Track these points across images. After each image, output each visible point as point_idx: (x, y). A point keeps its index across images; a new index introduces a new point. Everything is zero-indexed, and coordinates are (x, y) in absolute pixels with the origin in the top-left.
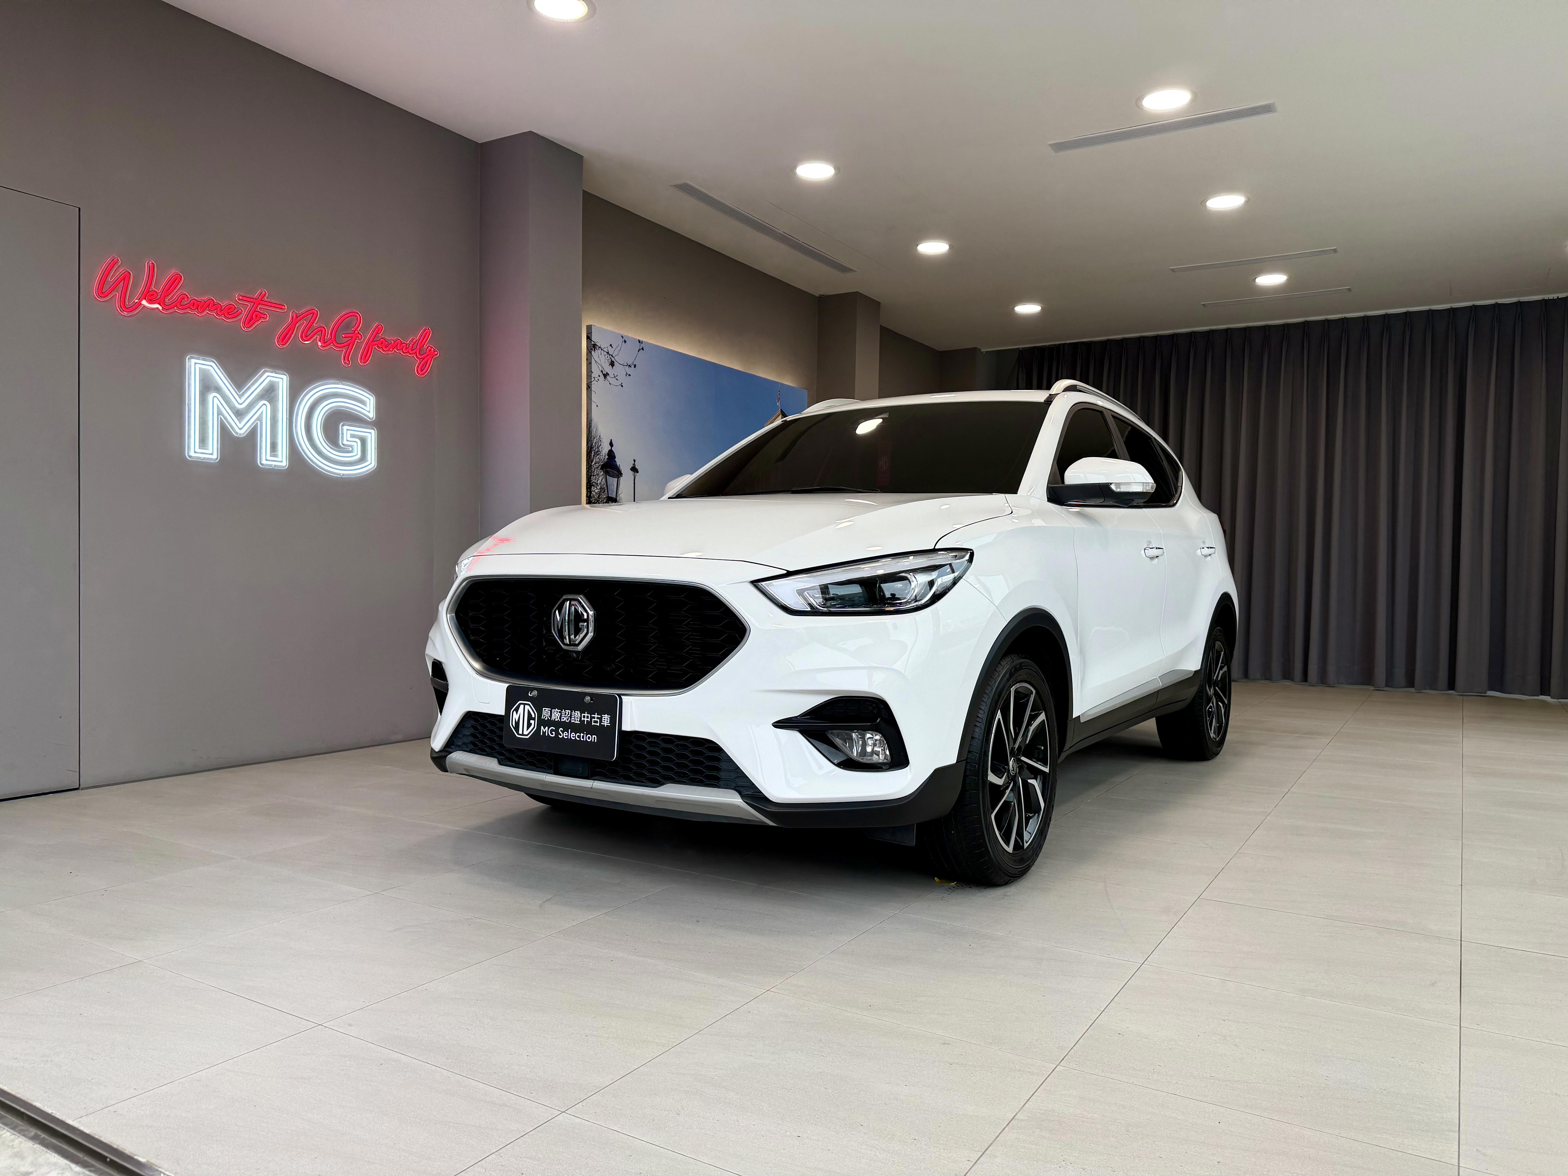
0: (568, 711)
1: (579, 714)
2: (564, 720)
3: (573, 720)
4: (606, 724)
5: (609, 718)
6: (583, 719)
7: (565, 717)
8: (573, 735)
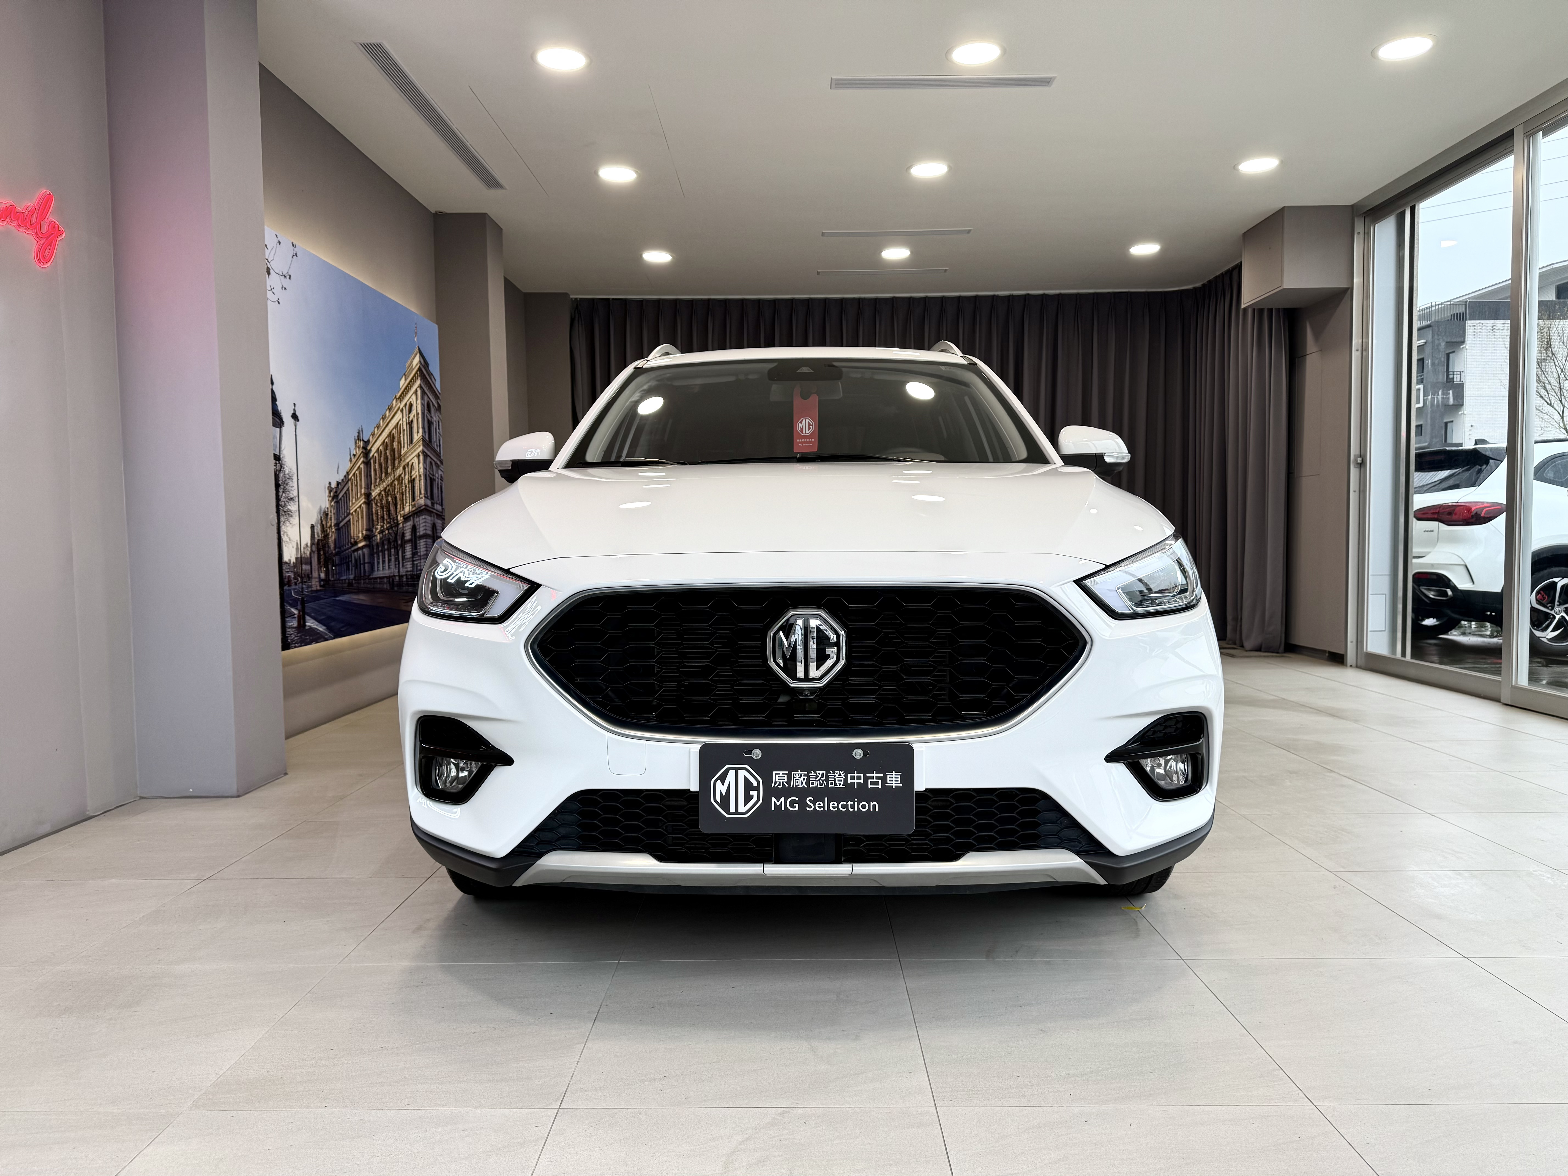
0: (821, 772)
1: (843, 776)
2: (814, 786)
3: (832, 784)
4: (894, 785)
5: (896, 776)
6: (849, 781)
7: (816, 781)
8: (834, 804)
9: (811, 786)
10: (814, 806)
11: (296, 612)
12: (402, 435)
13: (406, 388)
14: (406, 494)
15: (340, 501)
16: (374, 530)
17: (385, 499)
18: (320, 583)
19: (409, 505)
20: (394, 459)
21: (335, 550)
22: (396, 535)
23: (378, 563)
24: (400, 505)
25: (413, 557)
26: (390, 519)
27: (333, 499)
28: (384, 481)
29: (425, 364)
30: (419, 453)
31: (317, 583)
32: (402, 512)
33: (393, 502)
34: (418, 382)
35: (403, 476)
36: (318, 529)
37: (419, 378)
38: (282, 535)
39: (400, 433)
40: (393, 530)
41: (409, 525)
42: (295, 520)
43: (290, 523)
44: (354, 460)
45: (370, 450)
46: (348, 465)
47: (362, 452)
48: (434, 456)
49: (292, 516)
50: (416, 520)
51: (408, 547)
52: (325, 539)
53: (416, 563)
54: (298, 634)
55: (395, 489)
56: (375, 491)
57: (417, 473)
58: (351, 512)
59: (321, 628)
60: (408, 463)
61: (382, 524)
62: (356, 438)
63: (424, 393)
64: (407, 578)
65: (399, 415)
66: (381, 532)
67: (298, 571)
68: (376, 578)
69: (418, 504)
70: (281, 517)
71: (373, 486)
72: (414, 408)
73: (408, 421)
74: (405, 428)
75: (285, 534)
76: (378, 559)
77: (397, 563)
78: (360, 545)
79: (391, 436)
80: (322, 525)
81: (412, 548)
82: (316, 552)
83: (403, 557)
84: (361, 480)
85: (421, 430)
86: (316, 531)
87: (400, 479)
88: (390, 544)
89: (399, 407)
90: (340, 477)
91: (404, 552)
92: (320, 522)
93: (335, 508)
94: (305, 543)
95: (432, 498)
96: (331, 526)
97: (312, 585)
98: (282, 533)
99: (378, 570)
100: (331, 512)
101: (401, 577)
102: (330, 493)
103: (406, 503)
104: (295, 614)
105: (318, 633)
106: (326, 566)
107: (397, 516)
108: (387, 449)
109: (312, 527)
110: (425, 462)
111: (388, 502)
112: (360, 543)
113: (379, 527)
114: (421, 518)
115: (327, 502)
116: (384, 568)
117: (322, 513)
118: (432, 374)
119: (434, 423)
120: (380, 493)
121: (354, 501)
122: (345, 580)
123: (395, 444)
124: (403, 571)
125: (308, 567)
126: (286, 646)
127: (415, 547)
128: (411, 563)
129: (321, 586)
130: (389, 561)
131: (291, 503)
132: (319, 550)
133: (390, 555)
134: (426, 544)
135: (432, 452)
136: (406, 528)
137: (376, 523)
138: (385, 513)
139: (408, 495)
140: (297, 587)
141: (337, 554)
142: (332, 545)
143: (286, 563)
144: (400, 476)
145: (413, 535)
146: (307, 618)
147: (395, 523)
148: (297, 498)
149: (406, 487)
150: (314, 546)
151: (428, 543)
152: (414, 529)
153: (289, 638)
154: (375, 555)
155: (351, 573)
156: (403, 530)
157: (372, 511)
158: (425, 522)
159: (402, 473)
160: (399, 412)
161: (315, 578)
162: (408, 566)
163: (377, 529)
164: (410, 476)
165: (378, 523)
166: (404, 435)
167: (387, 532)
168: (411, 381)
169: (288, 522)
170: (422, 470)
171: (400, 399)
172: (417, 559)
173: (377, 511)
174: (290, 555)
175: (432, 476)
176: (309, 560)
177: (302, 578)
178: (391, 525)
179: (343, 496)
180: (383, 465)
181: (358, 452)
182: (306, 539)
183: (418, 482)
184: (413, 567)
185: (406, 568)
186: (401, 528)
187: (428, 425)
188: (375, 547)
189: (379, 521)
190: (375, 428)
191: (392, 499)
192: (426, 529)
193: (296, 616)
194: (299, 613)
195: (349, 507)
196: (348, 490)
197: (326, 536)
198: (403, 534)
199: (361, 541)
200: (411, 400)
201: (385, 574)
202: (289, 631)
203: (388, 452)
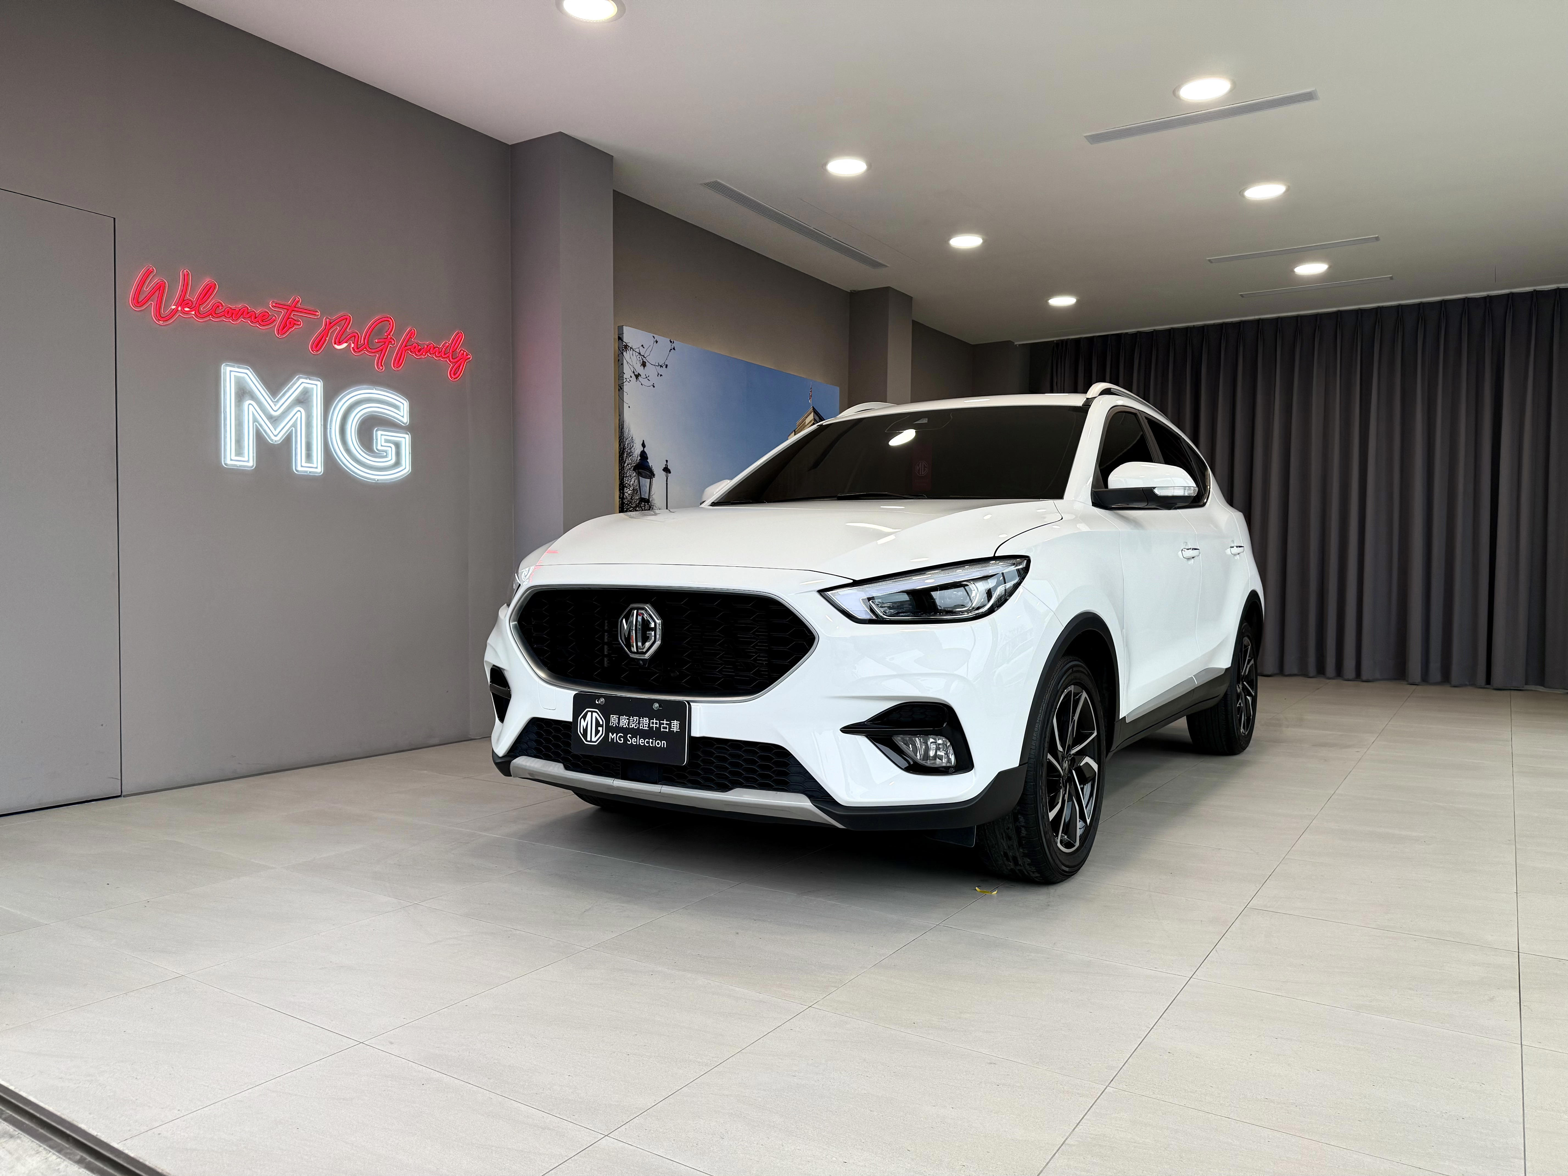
0: (636, 718)
1: (648, 720)
2: (632, 727)
3: (641, 726)
4: (675, 730)
5: (678, 724)
6: (651, 725)
7: (633, 723)
8: (642, 741)
9: (630, 727)
10: (633, 741)
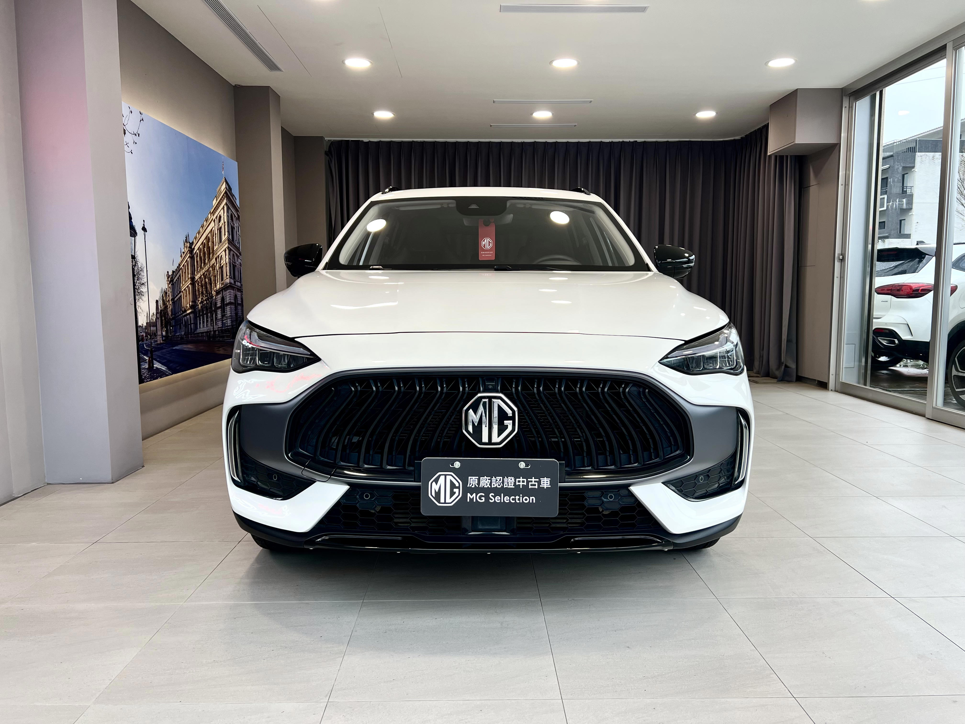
11: (147, 358)
12: (214, 237)
13: (217, 206)
14: (217, 277)
15: (175, 284)
16: (197, 301)
17: (204, 280)
18: (163, 338)
19: (220, 284)
20: (209, 254)
21: (172, 316)
22: (211, 304)
23: (200, 323)
24: (214, 284)
25: (222, 318)
26: (207, 293)
27: (170, 283)
28: (203, 269)
29: (229, 189)
30: (225, 249)
31: (161, 339)
32: (215, 289)
33: (209, 282)
34: (225, 201)
35: (215, 264)
36: (161, 303)
37: (225, 198)
38: (137, 308)
39: (214, 236)
40: (210, 301)
41: (220, 296)
42: (145, 298)
43: (143, 300)
44: (183, 256)
45: (194, 248)
46: (180, 259)
47: (189, 250)
48: (235, 250)
49: (143, 295)
50: (224, 293)
51: (219, 312)
52: (165, 310)
53: (224, 322)
54: (148, 372)
55: (210, 273)
56: (198, 276)
57: (225, 262)
58: (182, 290)
59: (164, 368)
60: (219, 255)
61: (202, 297)
62: (185, 241)
63: (228, 208)
64: (218, 332)
65: (212, 224)
66: (202, 302)
67: (148, 331)
68: (199, 333)
69: (225, 282)
70: (136, 296)
71: (196, 272)
72: (222, 218)
73: (218, 228)
74: (216, 232)
75: (139, 307)
76: (200, 320)
77: (212, 322)
78: (188, 312)
79: (207, 238)
80: (163, 300)
81: (222, 312)
82: (160, 318)
83: (216, 318)
84: (188, 269)
85: (227, 233)
86: (159, 304)
87: (213, 267)
88: (208, 310)
89: (213, 219)
90: (174, 268)
91: (216, 315)
92: (162, 298)
93: (172, 288)
94: (153, 313)
95: (234, 278)
96: (169, 300)
97: (157, 340)
98: (137, 307)
99: (200, 328)
100: (169, 291)
101: (215, 331)
102: (168, 278)
103: (218, 282)
104: (146, 360)
105: (162, 372)
106: (166, 327)
107: (212, 292)
108: (205, 247)
109: (157, 301)
110: (229, 254)
111: (205, 282)
112: (188, 310)
113: (200, 299)
114: (227, 292)
115: (167, 285)
116: (204, 326)
117: (163, 292)
118: (234, 195)
119: (236, 227)
120: (201, 276)
121: (184, 283)
122: (179, 335)
123: (210, 244)
124: (216, 328)
125: (155, 328)
126: (141, 381)
127: (223, 311)
128: (221, 322)
129: (163, 340)
130: (207, 321)
131: (143, 287)
132: (161, 318)
133: (207, 318)
134: (231, 309)
135: (234, 247)
136: (218, 299)
137: (199, 297)
138: (204, 289)
139: (219, 277)
140: (148, 342)
141: (173, 319)
142: (170, 313)
143: (140, 326)
144: (213, 265)
145: (222, 303)
146: (155, 362)
147: (210, 296)
148: (147, 283)
149: (217, 272)
150: (158, 314)
151: (232, 308)
152: (223, 299)
153: (143, 376)
154: (198, 318)
155: (182, 331)
156: (216, 300)
157: (196, 289)
158: (230, 294)
159: (215, 263)
160: (213, 221)
161: (159, 335)
162: (219, 324)
163: (199, 301)
164: (220, 264)
165: (200, 297)
166: (215, 237)
167: (205, 302)
168: (220, 201)
169: (141, 299)
170: (227, 260)
171: (213, 213)
172: (225, 319)
173: (199, 289)
174: (143, 321)
175: (234, 264)
176: (155, 324)
177: (151, 336)
178: (208, 297)
179: (176, 280)
180: (203, 258)
181: (186, 251)
182: (153, 310)
183: (225, 268)
184: (222, 325)
185: (218, 325)
186: (214, 299)
187: (232, 230)
188: (198, 313)
189: (200, 296)
190: (197, 233)
191: (209, 280)
192: (230, 299)
193: (147, 361)
194: (149, 359)
195: (181, 287)
196: (180, 276)
197: (166, 307)
198: (216, 303)
199: (189, 309)
200: (220, 213)
201: (204, 330)
202: (143, 371)
203: (205, 249)
